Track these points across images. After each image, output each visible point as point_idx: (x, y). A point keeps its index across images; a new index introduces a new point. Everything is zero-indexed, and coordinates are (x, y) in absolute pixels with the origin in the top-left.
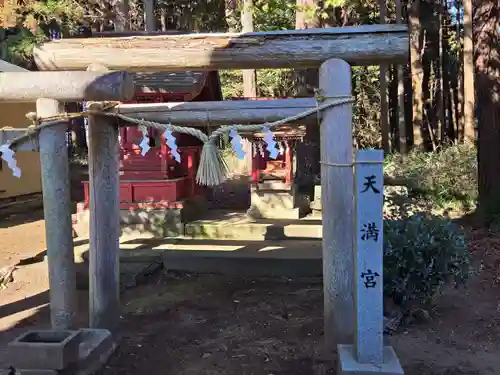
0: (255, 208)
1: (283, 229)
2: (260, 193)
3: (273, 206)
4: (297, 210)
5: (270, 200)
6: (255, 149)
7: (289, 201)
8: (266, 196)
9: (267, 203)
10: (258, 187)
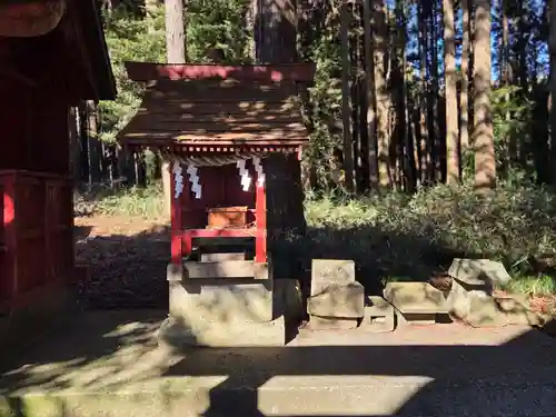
0: (181, 323)
1: (254, 397)
2: (193, 286)
3: (224, 318)
4: (281, 321)
5: (216, 302)
6: (179, 179)
7: (262, 304)
8: (207, 293)
9: (209, 307)
10: (185, 272)
